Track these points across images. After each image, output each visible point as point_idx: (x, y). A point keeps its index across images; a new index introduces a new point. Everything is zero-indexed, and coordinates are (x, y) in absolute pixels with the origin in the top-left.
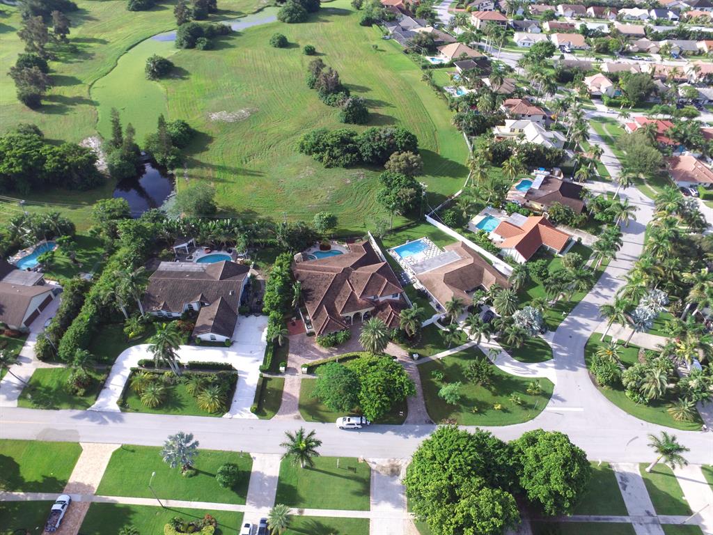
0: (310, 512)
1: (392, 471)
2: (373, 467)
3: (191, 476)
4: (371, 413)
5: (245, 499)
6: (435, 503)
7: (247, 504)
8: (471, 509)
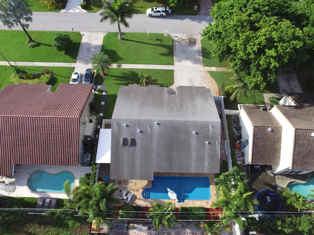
0: (125, 66)
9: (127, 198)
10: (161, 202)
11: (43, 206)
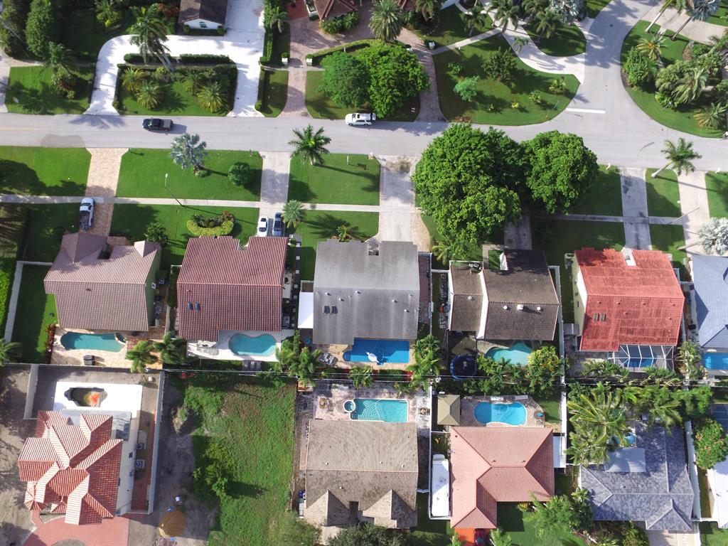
0: (321, 207)
1: (402, 168)
2: (383, 163)
3: (203, 176)
4: (381, 109)
5: (259, 195)
6: (441, 199)
7: (261, 200)
8: (476, 206)
9: (329, 361)
10: (361, 364)
11: (249, 368)
